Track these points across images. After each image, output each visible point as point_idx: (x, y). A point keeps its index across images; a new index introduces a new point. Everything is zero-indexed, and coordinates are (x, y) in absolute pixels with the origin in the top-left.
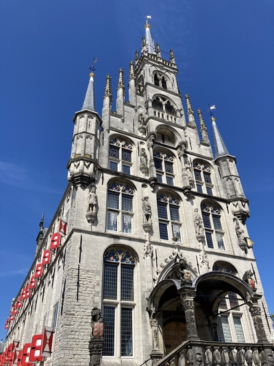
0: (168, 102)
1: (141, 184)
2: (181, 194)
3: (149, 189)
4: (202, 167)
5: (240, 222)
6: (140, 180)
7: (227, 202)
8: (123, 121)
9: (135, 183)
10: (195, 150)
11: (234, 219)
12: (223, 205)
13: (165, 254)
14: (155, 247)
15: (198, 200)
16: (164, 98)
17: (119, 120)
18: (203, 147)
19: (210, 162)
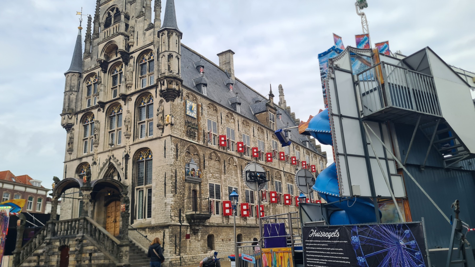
0: (117, 9)
1: (97, 109)
2: (121, 102)
4: (147, 57)
6: (96, 107)
7: (157, 86)
9: (92, 111)
10: (141, 44)
11: (161, 101)
12: (153, 91)
13: (103, 159)
14: (99, 156)
15: (134, 98)
18: (148, 33)
19: (151, 47)
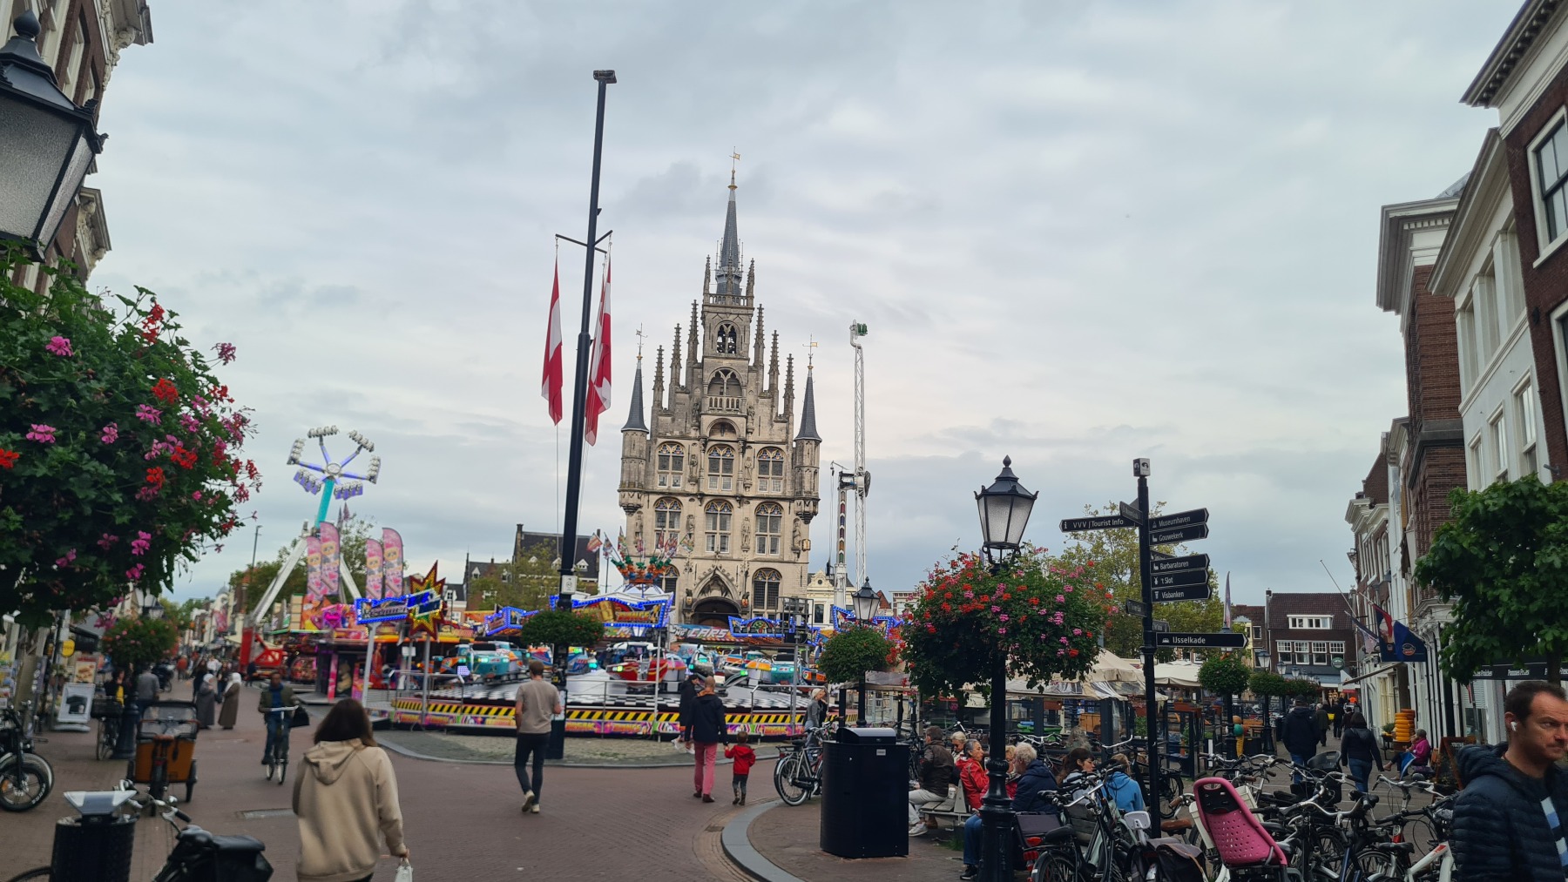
0: (733, 375)
1: (688, 498)
2: (732, 501)
3: (697, 502)
4: (771, 455)
5: (801, 522)
6: (688, 495)
7: (791, 500)
8: (673, 420)
9: (680, 498)
10: (765, 436)
11: (795, 520)
12: (785, 505)
13: (704, 567)
14: (695, 562)
15: (755, 503)
16: (726, 372)
17: (670, 418)
18: (777, 426)
19: (783, 447)
